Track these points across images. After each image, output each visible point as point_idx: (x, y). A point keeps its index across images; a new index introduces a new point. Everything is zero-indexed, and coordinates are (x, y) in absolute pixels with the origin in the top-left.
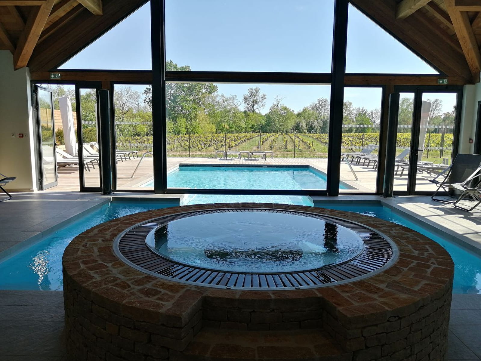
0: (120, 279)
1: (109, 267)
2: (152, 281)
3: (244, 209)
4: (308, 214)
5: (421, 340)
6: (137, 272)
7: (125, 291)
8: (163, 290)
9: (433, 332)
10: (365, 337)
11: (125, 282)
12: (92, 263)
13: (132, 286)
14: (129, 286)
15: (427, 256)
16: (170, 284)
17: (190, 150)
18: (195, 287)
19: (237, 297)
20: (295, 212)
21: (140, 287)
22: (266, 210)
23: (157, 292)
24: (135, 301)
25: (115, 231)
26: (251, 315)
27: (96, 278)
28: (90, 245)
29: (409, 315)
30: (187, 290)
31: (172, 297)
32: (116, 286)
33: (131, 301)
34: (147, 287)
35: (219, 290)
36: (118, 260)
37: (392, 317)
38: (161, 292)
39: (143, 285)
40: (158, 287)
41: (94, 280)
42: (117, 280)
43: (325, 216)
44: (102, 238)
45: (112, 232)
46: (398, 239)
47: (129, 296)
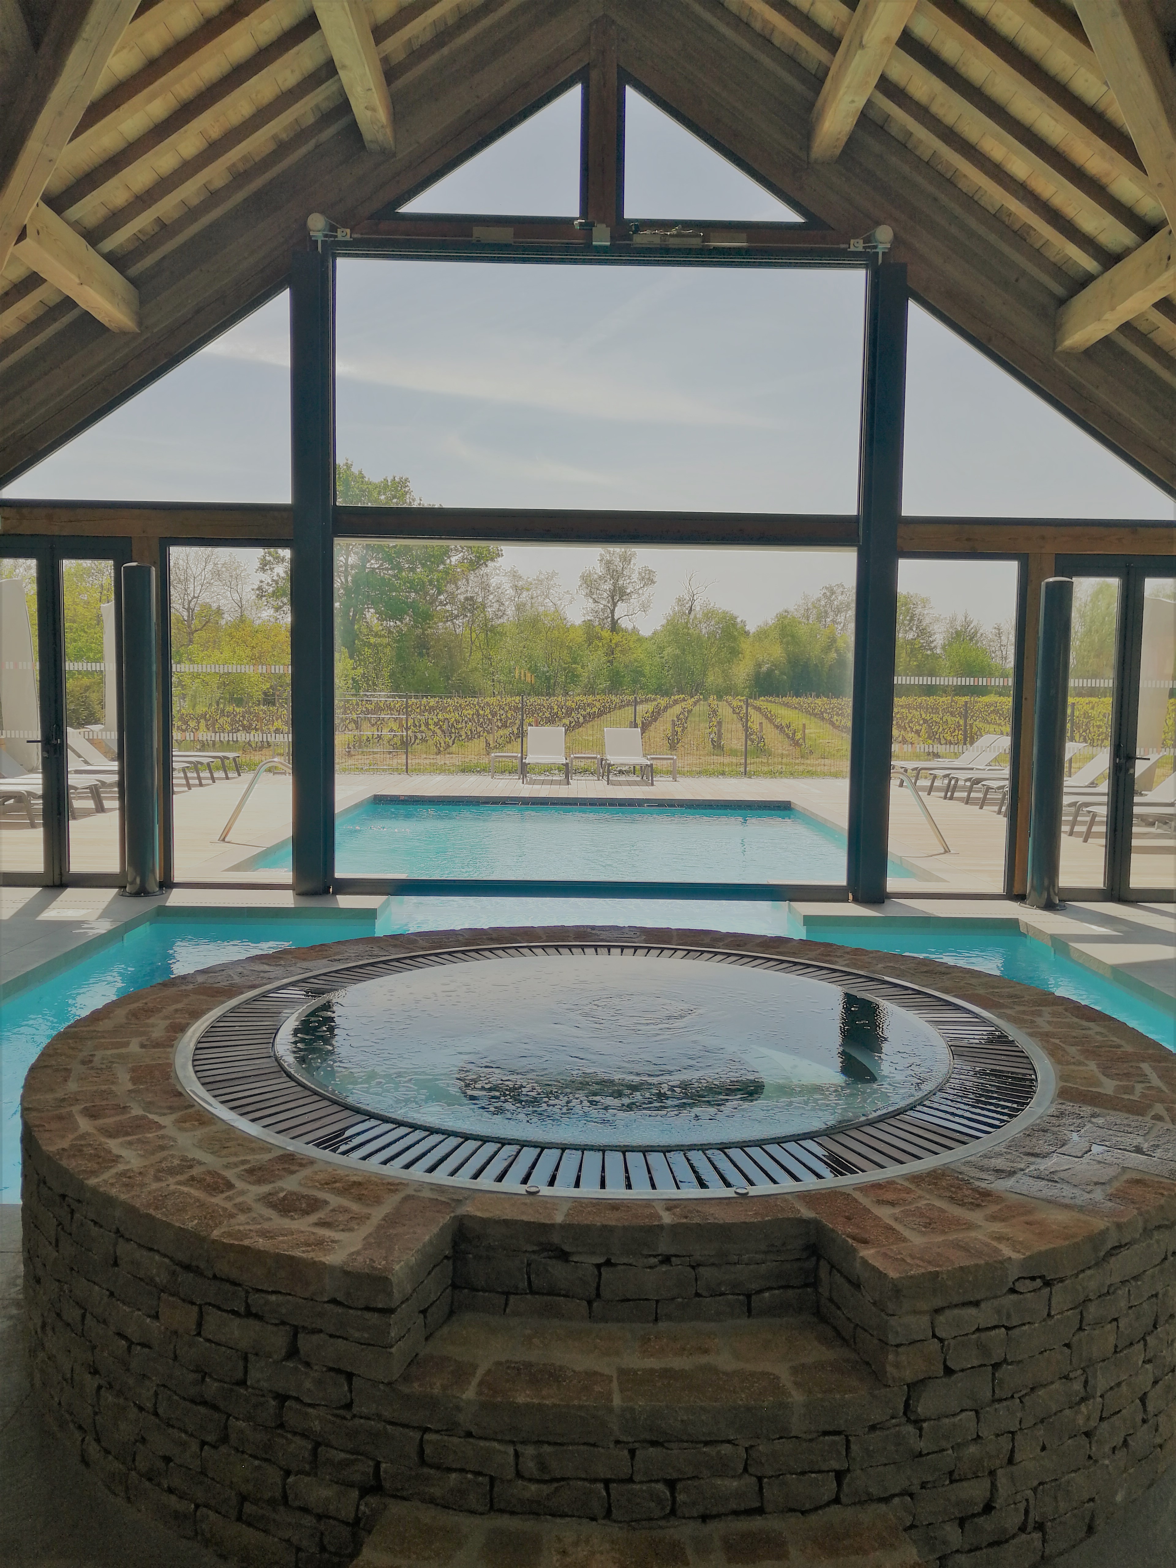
0: (200, 1163)
1: (165, 1127)
2: (298, 1171)
3: (583, 947)
4: (782, 962)
5: (1116, 1352)
6: (252, 1142)
7: (218, 1200)
8: (333, 1196)
9: (1155, 1327)
10: (941, 1340)
11: (218, 1174)
12: (113, 1116)
13: (239, 1185)
14: (230, 1186)
15: (1143, 1095)
16: (355, 1179)
17: (409, 750)
18: (431, 1189)
19: (559, 1218)
20: (743, 956)
21: (265, 1189)
22: (649, 949)
23: (315, 1205)
24: (250, 1230)
25: (177, 1016)
26: (600, 1274)
27: (129, 1162)
28: (103, 1059)
29: (1077, 1275)
30: (407, 1198)
31: (362, 1219)
32: (192, 1186)
33: (239, 1230)
34: (284, 1186)
35: (503, 1196)
36: (193, 1106)
37: (1024, 1278)
38: (326, 1203)
39: (273, 1182)
40: (319, 1189)
41: (121, 1167)
42: (191, 1167)
43: (835, 971)
44: (140, 1039)
45: (170, 1019)
46: (1057, 1041)
47: (232, 1216)
